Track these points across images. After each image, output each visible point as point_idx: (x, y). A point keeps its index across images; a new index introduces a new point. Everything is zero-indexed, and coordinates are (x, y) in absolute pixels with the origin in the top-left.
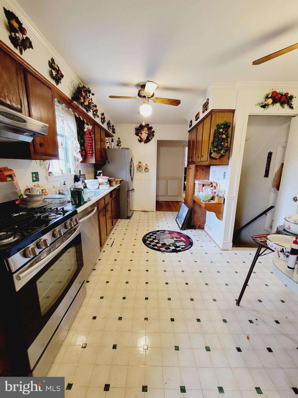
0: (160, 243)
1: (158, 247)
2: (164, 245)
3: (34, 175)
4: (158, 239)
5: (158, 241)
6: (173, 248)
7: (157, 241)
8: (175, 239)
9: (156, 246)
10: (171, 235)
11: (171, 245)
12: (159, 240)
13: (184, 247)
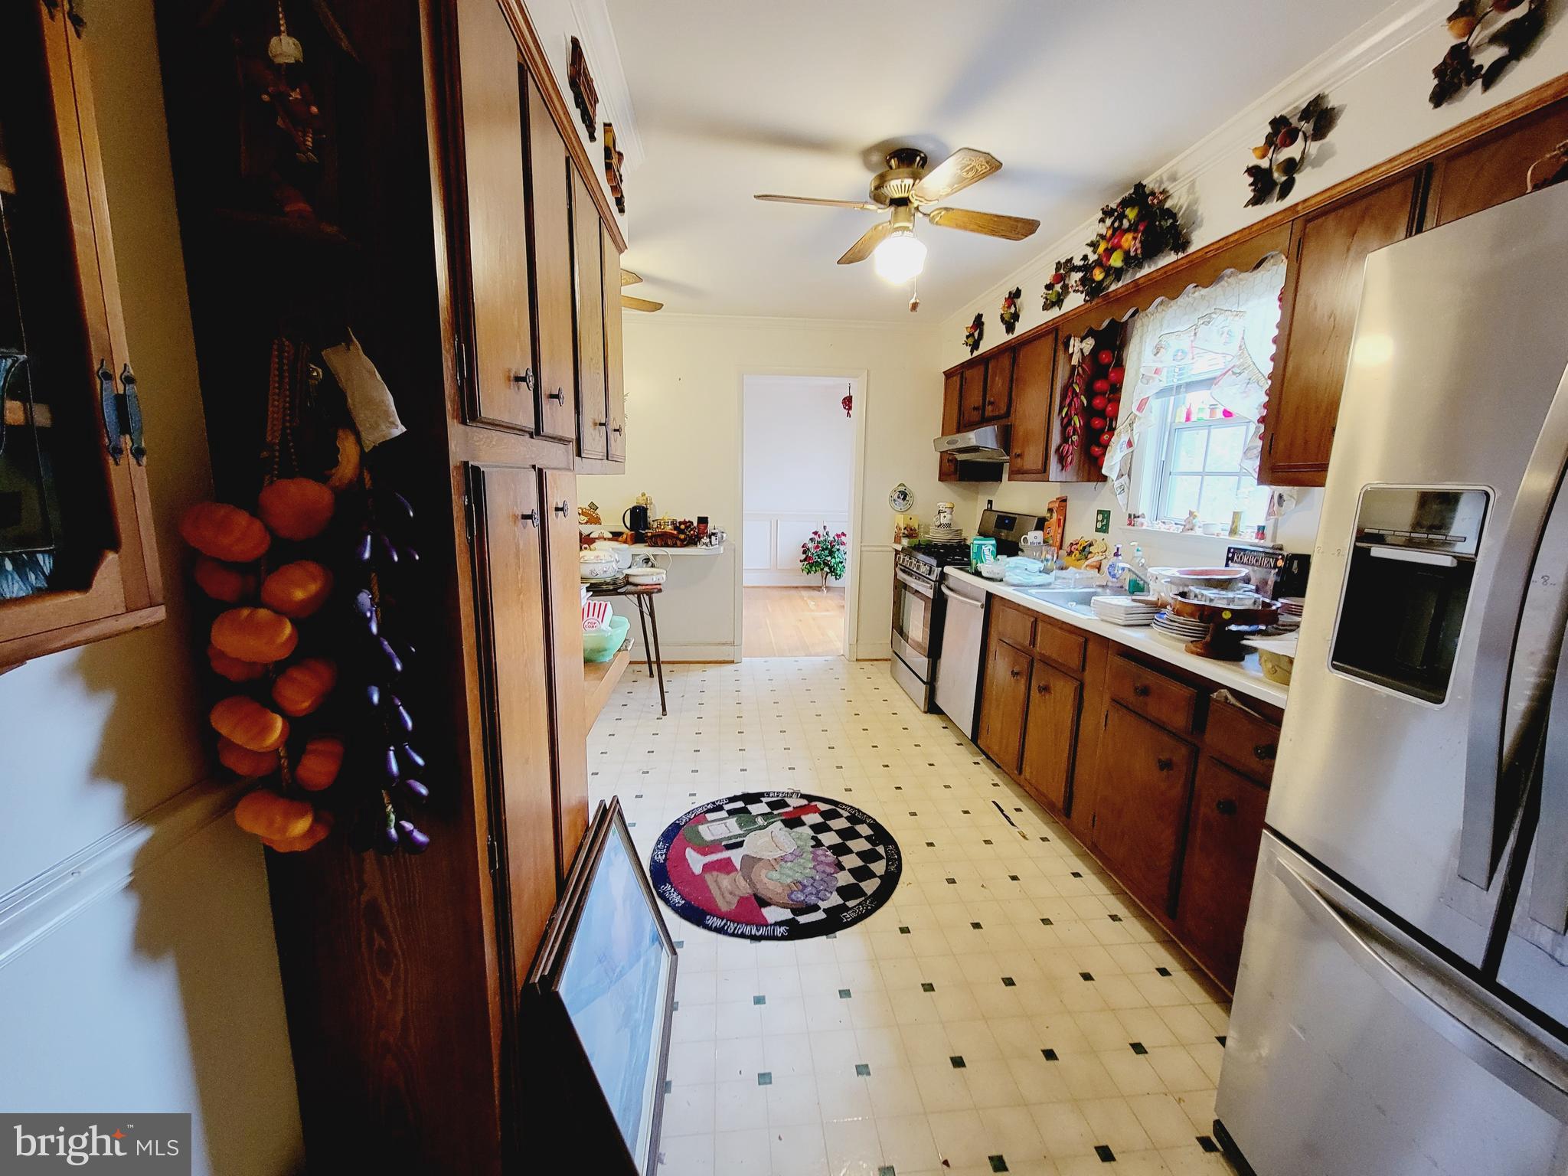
0: (812, 827)
1: (816, 810)
2: (793, 822)
3: (1100, 517)
4: (820, 852)
5: (820, 836)
6: (755, 809)
7: (829, 839)
8: (736, 855)
9: (823, 814)
10: (752, 884)
11: (760, 821)
12: (819, 844)
13: (708, 815)
